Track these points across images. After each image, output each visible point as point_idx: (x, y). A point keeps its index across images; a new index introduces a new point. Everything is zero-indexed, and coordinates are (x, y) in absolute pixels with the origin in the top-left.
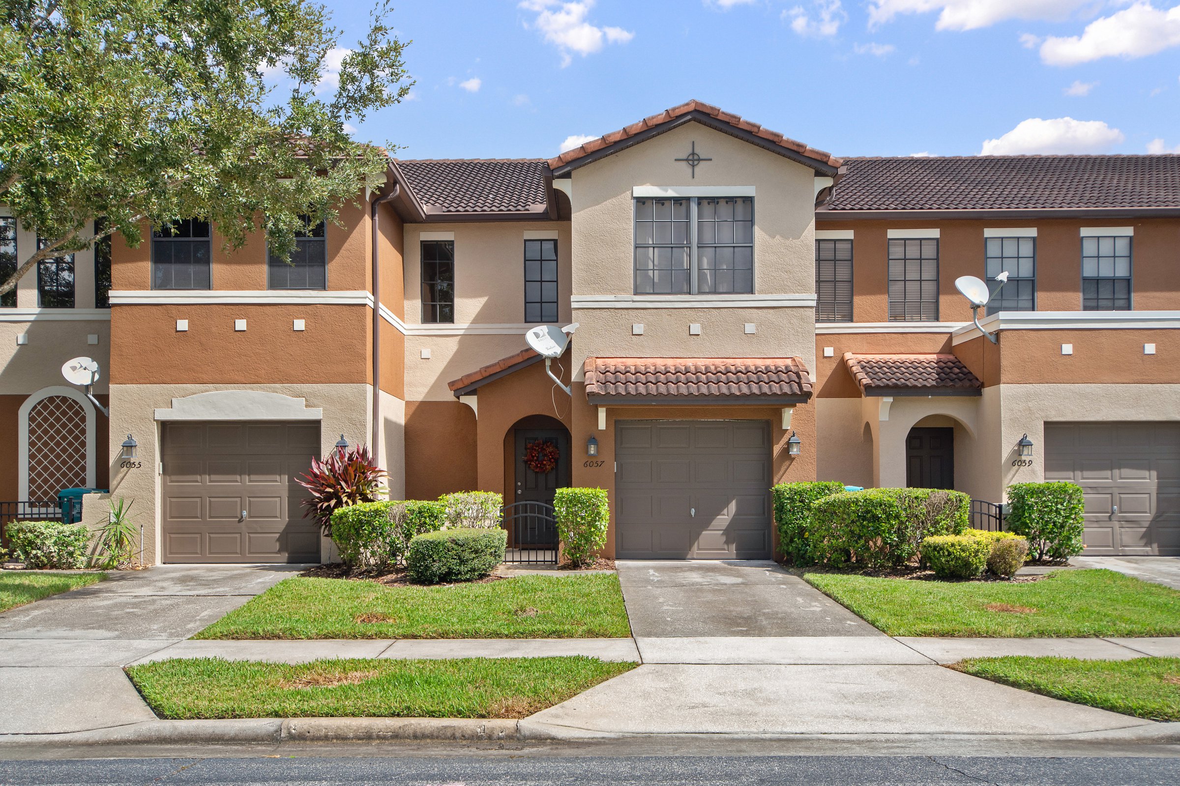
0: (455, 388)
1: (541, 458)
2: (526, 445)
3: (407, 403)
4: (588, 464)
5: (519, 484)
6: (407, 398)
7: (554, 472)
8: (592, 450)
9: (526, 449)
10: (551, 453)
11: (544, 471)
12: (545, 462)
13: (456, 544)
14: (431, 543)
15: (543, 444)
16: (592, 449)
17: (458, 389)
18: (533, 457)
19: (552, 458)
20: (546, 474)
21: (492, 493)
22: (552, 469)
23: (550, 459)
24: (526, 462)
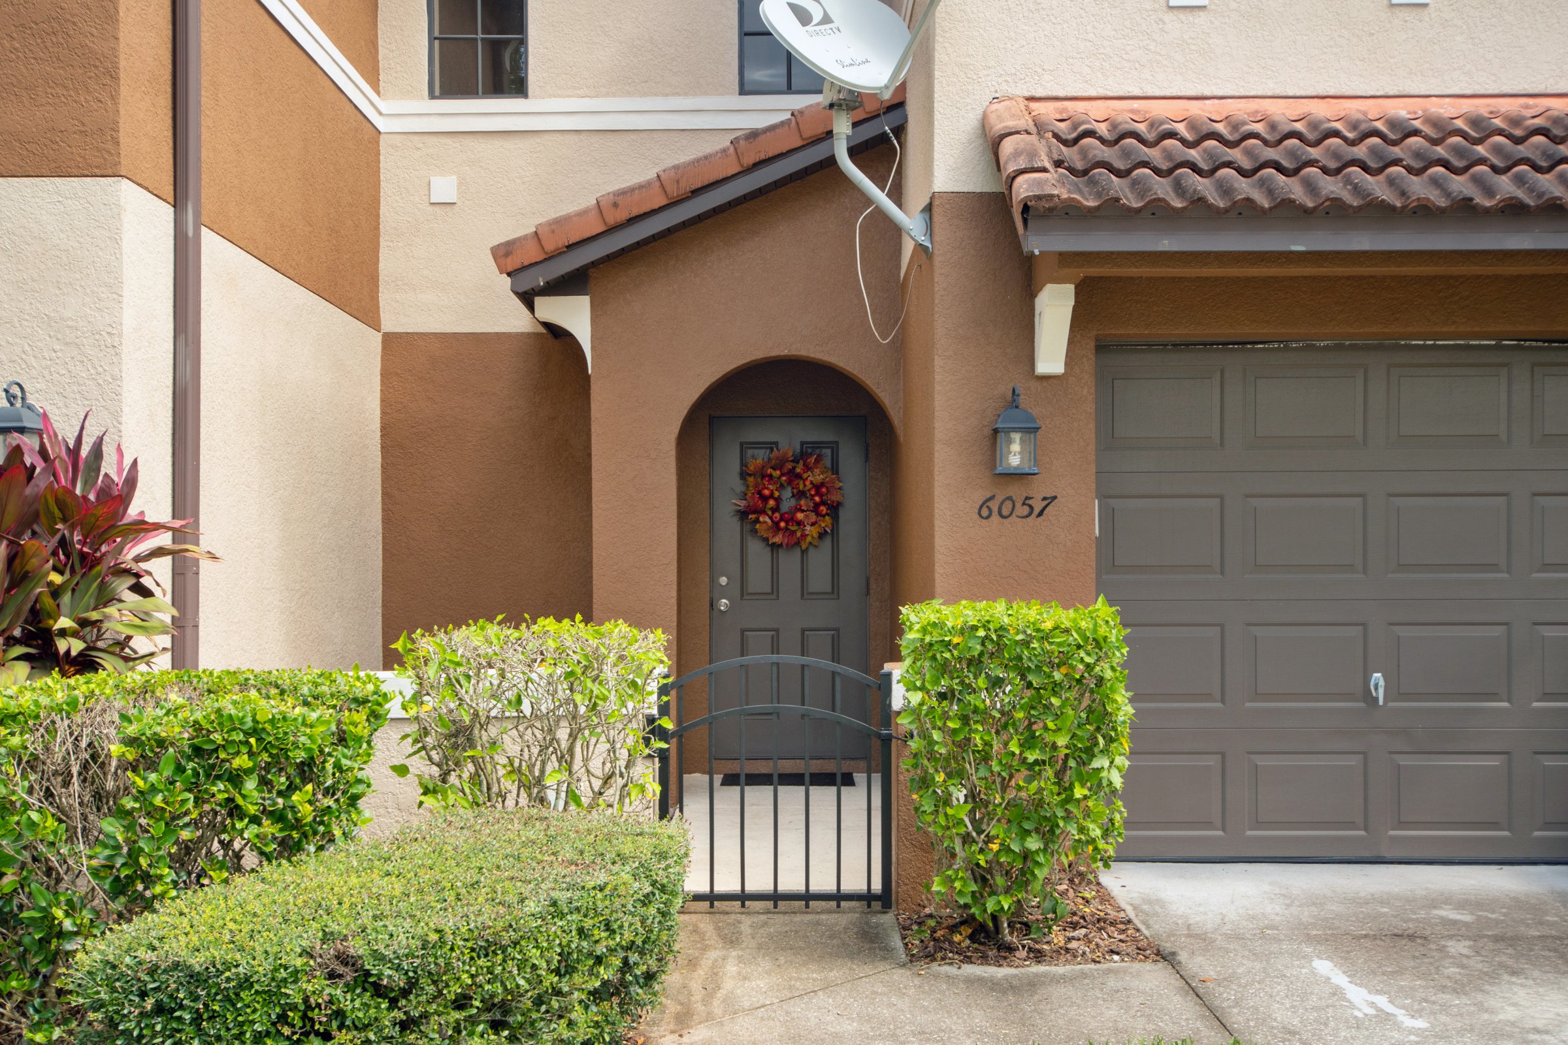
0: (513, 263)
1: (787, 504)
2: (743, 464)
3: (390, 341)
4: (994, 506)
5: (723, 581)
6: (390, 323)
7: (828, 542)
8: (1015, 455)
9: (744, 475)
10: (818, 487)
11: (798, 543)
12: (800, 516)
13: (367, 983)
14: (195, 978)
15: (795, 461)
16: (1016, 447)
17: (524, 268)
18: (765, 499)
19: (823, 503)
20: (804, 552)
21: (623, 627)
22: (822, 536)
23: (817, 505)
24: (743, 514)
